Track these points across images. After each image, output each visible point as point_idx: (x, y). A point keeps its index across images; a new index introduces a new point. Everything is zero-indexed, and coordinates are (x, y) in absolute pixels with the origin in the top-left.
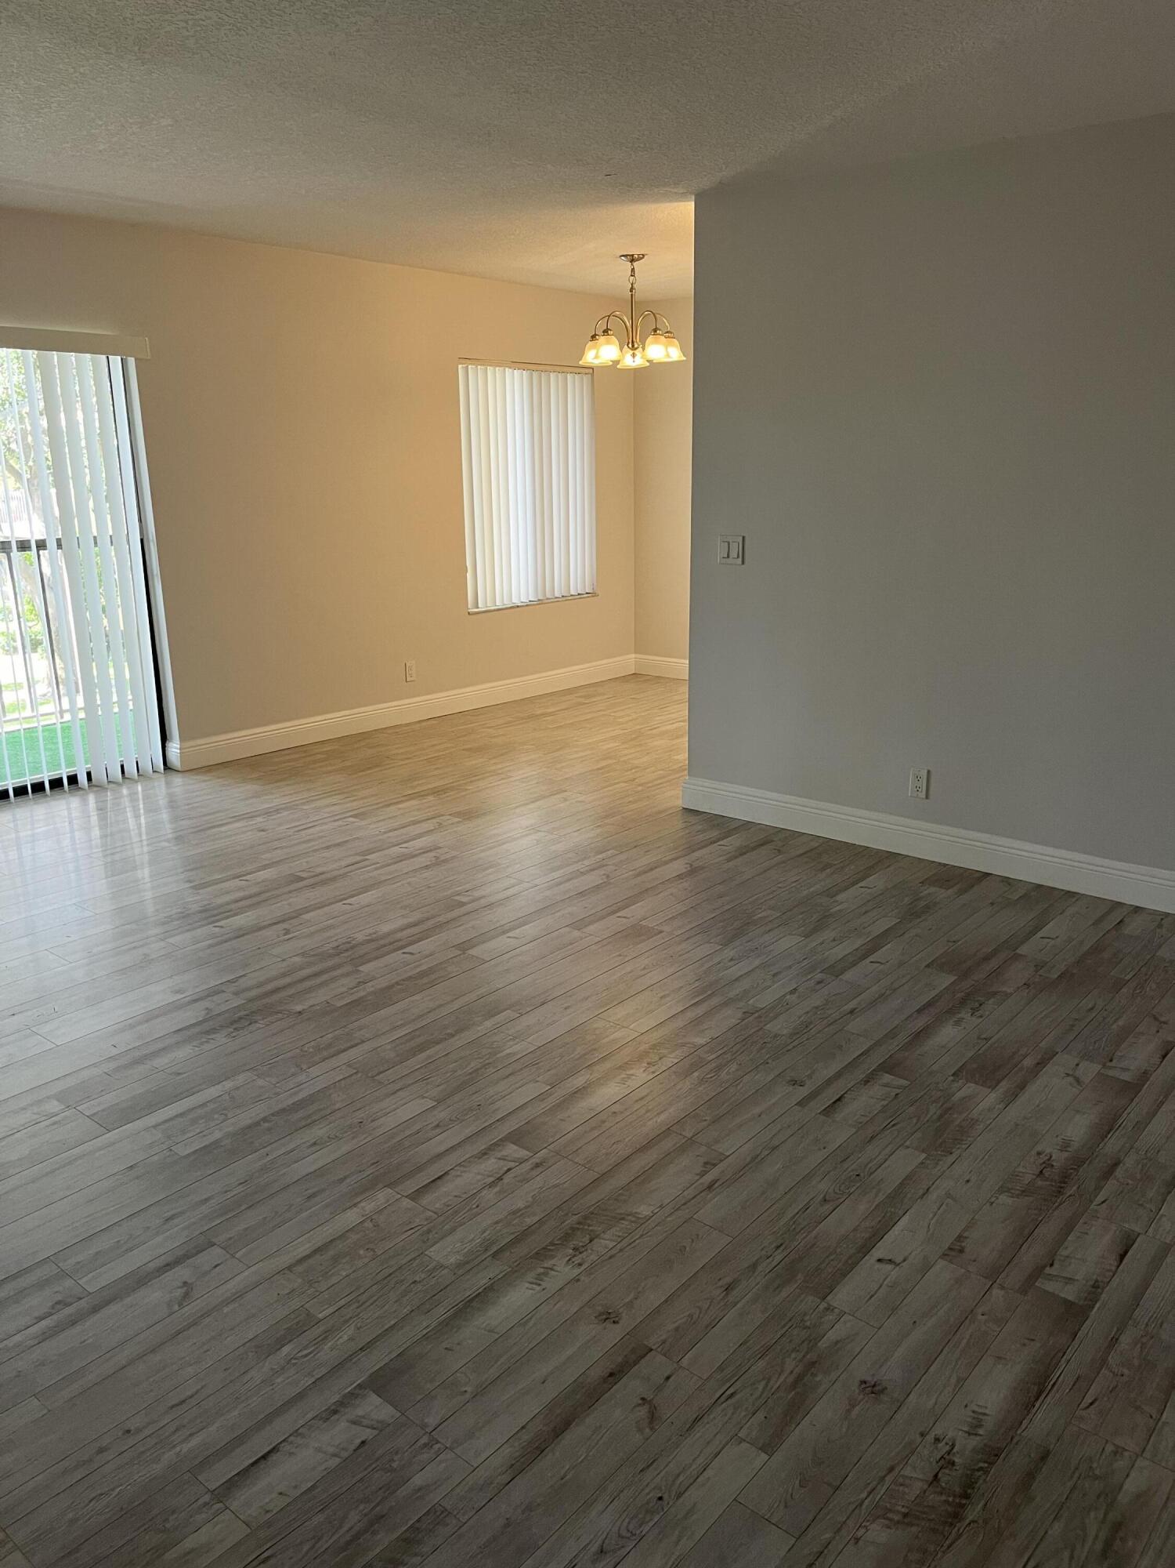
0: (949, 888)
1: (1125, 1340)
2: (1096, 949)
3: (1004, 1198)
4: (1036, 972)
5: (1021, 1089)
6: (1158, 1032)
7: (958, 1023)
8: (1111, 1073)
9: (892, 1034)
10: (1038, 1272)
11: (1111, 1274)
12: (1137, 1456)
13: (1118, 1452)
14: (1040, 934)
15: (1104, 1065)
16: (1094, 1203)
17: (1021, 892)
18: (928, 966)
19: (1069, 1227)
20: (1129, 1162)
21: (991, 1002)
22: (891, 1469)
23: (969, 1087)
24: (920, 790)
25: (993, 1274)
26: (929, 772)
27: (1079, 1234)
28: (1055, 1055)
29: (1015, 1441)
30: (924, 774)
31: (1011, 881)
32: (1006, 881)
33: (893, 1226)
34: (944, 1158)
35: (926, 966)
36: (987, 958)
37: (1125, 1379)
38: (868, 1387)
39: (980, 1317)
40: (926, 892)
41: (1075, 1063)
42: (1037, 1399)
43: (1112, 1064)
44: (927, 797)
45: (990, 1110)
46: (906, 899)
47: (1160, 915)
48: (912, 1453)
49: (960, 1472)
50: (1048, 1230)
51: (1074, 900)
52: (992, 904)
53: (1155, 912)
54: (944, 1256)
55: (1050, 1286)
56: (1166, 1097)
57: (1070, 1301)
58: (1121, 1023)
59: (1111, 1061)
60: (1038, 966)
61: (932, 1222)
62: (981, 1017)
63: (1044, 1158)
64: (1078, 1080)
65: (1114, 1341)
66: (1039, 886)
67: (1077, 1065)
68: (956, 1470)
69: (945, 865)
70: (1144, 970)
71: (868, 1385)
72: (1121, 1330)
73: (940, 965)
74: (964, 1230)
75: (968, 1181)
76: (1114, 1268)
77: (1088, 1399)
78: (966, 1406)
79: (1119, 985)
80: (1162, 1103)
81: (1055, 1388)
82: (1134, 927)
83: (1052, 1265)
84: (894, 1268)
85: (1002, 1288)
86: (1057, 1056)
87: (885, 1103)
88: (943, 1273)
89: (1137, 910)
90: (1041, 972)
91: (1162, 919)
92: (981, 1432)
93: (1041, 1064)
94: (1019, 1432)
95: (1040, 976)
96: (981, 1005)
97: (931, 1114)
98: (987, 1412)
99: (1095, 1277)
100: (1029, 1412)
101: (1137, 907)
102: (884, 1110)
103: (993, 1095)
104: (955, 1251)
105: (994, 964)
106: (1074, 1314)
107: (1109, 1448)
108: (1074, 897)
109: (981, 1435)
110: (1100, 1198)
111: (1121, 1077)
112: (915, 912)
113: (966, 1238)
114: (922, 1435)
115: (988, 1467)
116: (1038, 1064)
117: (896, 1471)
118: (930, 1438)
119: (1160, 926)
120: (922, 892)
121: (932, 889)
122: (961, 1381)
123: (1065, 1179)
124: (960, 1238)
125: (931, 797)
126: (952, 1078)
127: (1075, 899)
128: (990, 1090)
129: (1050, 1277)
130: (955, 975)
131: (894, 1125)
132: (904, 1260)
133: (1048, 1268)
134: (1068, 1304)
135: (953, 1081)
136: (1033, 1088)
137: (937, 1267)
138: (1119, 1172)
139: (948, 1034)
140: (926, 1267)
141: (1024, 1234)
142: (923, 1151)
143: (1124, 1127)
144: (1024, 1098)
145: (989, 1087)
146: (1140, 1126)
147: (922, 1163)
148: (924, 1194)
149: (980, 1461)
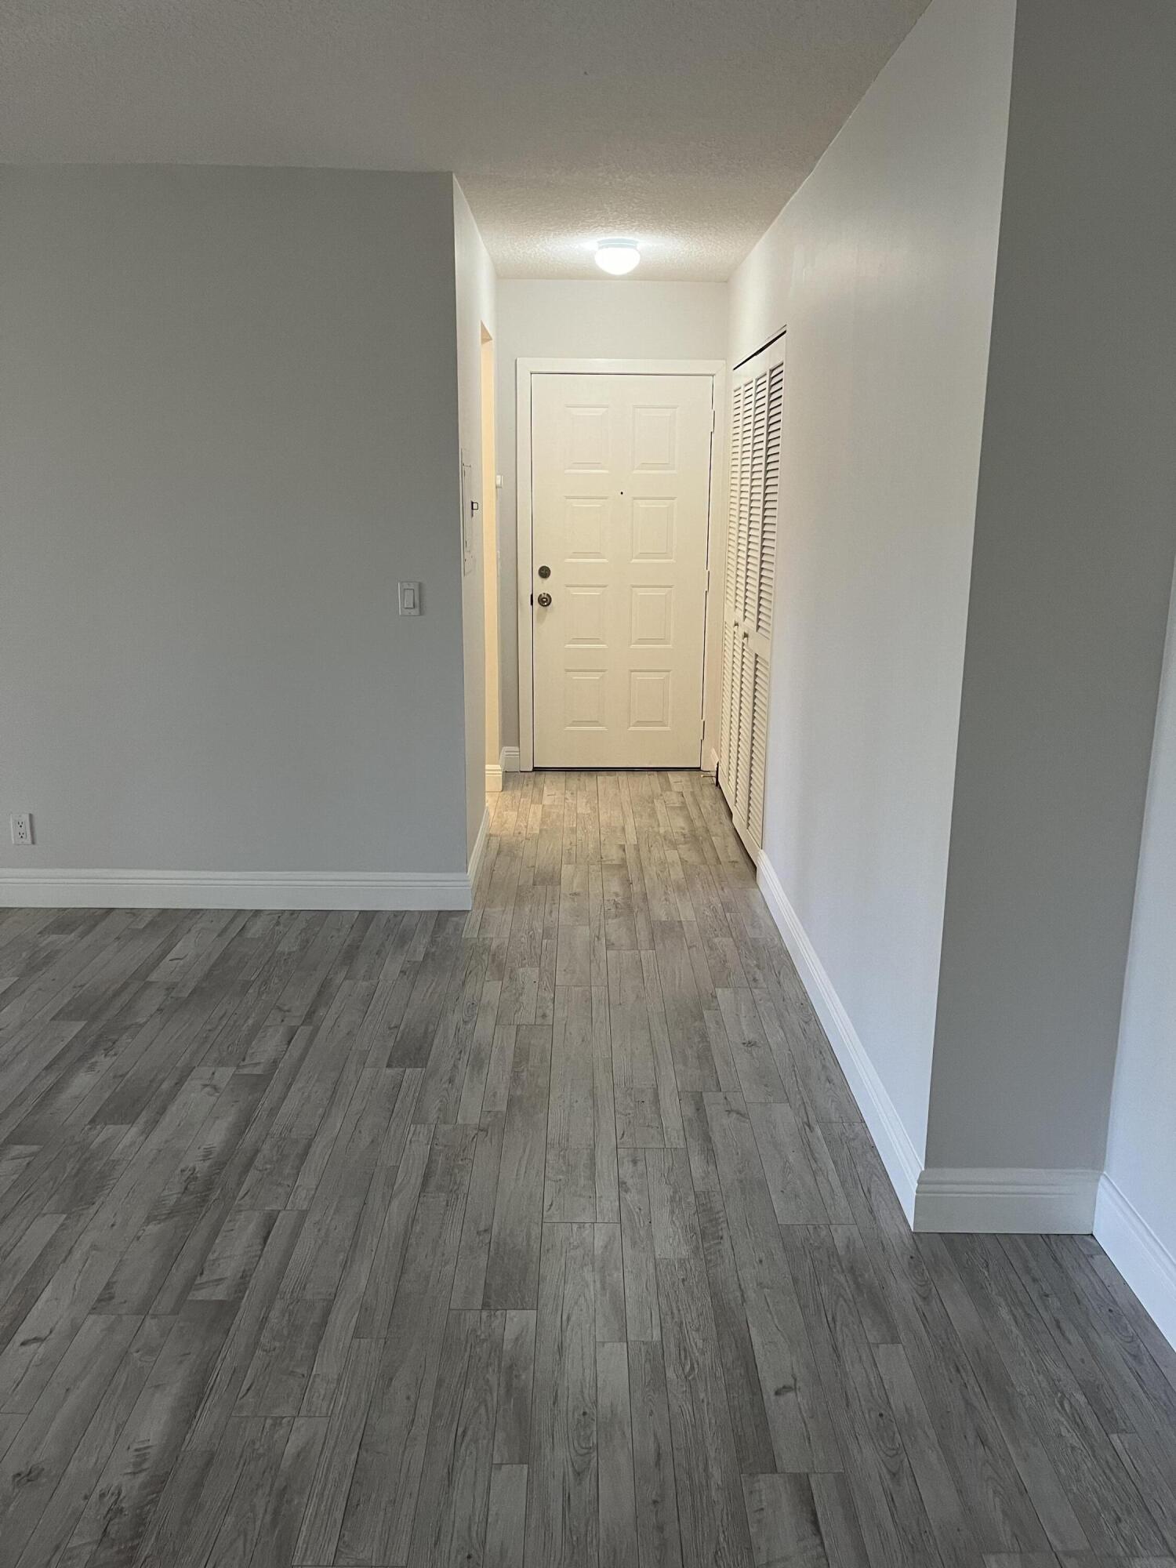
0: (71, 932)
1: (274, 1314)
2: (224, 957)
3: (153, 1228)
4: (168, 995)
5: (161, 1115)
6: (283, 1021)
7: (91, 1068)
8: (245, 1071)
9: (21, 1099)
10: (190, 1285)
11: (257, 1259)
12: (294, 1417)
13: (277, 1422)
14: (169, 957)
15: (238, 1067)
16: (238, 1198)
17: (148, 919)
18: (53, 1019)
19: (215, 1232)
20: (266, 1148)
21: (124, 1037)
22: (57, 1547)
23: (108, 1129)
24: (24, 836)
25: (144, 1309)
26: (31, 816)
27: (224, 1234)
28: (192, 1071)
29: (180, 1459)
30: (26, 818)
31: (134, 911)
32: (133, 912)
33: (36, 1302)
34: (85, 1212)
35: (51, 1020)
36: (117, 994)
37: (277, 1351)
38: (23, 1478)
39: (135, 1355)
40: (46, 942)
41: (211, 1073)
42: (197, 1410)
43: (246, 1062)
44: (33, 842)
45: (133, 1143)
46: (24, 954)
47: (276, 914)
48: (78, 1520)
49: (130, 1515)
50: (196, 1242)
51: (198, 916)
52: (118, 938)
53: (272, 912)
54: (93, 1310)
55: (201, 1295)
56: (294, 1079)
57: (221, 1301)
58: (250, 1022)
59: (244, 1060)
60: (170, 988)
61: (78, 1282)
62: (115, 1055)
63: (187, 1173)
64: (215, 1088)
65: (266, 1318)
66: (164, 911)
67: (213, 1073)
68: (125, 1515)
69: (65, 909)
70: (266, 968)
71: (22, 1475)
72: (269, 1308)
73: (64, 1015)
74: (113, 1276)
75: (113, 1225)
76: (259, 1252)
77: (245, 1387)
78: (129, 1448)
79: (246, 986)
80: (291, 1084)
81: (214, 1391)
82: (256, 929)
83: (202, 1274)
84: (40, 1345)
85: (154, 1316)
86: (194, 1070)
87: (15, 1177)
88: (94, 1327)
89: (257, 913)
90: (173, 994)
91: (279, 917)
92: (145, 1466)
93: (179, 1083)
94: (183, 1449)
95: (172, 998)
96: (114, 1043)
97: (68, 1170)
98: (150, 1444)
99: (242, 1268)
100: (191, 1425)
101: (257, 911)
102: (14, 1185)
103: (134, 1130)
104: (106, 1298)
105: (125, 997)
106: (226, 1310)
107: (269, 1422)
108: (198, 913)
109: (145, 1470)
110: (241, 1194)
111: (255, 1072)
112: (36, 964)
113: (115, 1282)
114: (86, 1498)
115: (156, 1497)
116: (176, 1084)
117: (63, 1547)
118: (95, 1497)
119: (278, 924)
120: (41, 943)
121: (54, 937)
122: (120, 1427)
123: (209, 1185)
124: (109, 1285)
125: (38, 841)
126: (89, 1126)
127: (200, 915)
128: (130, 1125)
129: (201, 1286)
130: (84, 1020)
131: (28, 1196)
132: (51, 1332)
133: (198, 1278)
134: (221, 1303)
135: (90, 1129)
136: (173, 1109)
137: (88, 1323)
138: (259, 1161)
139: (83, 1081)
140: (75, 1329)
141: (171, 1256)
142: (63, 1212)
143: (259, 1119)
144: (166, 1120)
145: (128, 1124)
146: (273, 1112)
147: (62, 1225)
148: (66, 1257)
149: (148, 1495)
